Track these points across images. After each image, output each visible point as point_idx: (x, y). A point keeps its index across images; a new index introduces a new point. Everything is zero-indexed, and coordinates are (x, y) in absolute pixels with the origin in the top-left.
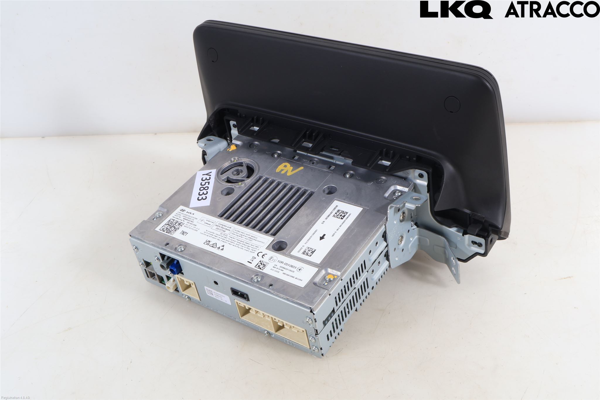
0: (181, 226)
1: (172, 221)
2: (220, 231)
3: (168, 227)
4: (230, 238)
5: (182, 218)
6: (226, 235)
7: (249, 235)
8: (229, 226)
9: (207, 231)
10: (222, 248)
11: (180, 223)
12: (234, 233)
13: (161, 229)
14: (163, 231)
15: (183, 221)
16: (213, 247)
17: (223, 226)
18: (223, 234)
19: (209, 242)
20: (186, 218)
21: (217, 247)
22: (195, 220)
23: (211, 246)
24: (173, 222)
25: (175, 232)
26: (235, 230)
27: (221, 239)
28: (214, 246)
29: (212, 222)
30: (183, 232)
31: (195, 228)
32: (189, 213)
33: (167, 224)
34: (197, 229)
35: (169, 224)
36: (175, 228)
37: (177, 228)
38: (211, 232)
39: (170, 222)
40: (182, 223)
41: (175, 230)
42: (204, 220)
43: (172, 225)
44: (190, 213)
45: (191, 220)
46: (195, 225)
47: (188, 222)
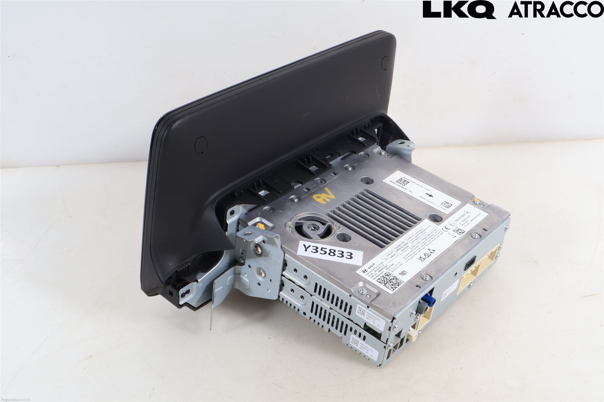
0: (390, 274)
2: (406, 249)
4: (418, 244)
5: (378, 273)
6: (414, 246)
7: (417, 232)
8: (402, 242)
9: (404, 257)
10: (432, 251)
12: (412, 241)
16: (429, 256)
17: (400, 247)
18: (411, 248)
19: (421, 257)
22: (384, 264)
24: (383, 280)
25: (399, 280)
27: (420, 250)
28: (427, 256)
29: (392, 252)
30: (401, 274)
31: (397, 265)
33: (385, 284)
34: (400, 264)
35: (385, 282)
36: (394, 279)
37: (393, 278)
38: (407, 255)
39: (381, 282)
40: (387, 274)
41: (396, 279)
42: (386, 257)
43: (388, 280)
44: (371, 266)
45: (384, 266)
46: (393, 264)
47: (387, 269)
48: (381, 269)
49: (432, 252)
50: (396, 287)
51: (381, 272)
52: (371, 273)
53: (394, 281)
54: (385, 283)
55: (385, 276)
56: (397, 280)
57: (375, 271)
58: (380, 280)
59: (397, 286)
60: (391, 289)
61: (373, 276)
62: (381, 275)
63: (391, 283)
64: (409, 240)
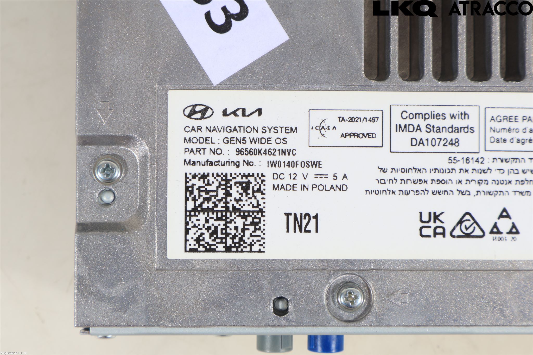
0: (259, 190)
1: (201, 183)
2: (436, 149)
3: (211, 221)
4: (499, 165)
6: (475, 156)
8: (455, 111)
9: (384, 171)
11: (239, 179)
12: (497, 136)
13: (192, 244)
14: (207, 251)
15: (249, 164)
16: (468, 236)
17: (432, 122)
18: (459, 157)
19: (436, 217)
20: (248, 146)
21: (487, 230)
22: (290, 137)
23: (456, 233)
24: (209, 188)
25: (258, 233)
26: (492, 119)
27: (473, 187)
29: (373, 120)
30: (291, 218)
31: (326, 176)
32: (234, 113)
33: (195, 209)
34: (339, 182)
35: (205, 206)
36: (245, 217)
37: (250, 208)
38: (404, 171)
39: (196, 193)
40: (249, 183)
41: (252, 223)
42: (332, 120)
43: (222, 204)
44: (239, 113)
45: (282, 147)
46: (316, 164)
47: (273, 164)
48: (257, 146)
49: (499, 232)
50: (214, 251)
51: (241, 158)
52: (208, 134)
53: (240, 222)
54: (201, 205)
55: (232, 183)
56: (252, 228)
57: (230, 141)
58: (198, 183)
59: (221, 247)
60: (191, 242)
61: (198, 150)
62: (230, 170)
63: (216, 223)
64: (490, 124)
